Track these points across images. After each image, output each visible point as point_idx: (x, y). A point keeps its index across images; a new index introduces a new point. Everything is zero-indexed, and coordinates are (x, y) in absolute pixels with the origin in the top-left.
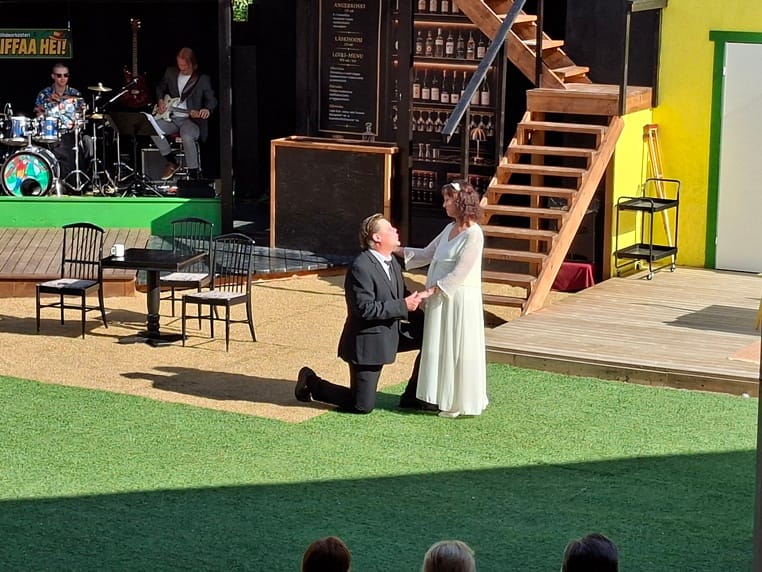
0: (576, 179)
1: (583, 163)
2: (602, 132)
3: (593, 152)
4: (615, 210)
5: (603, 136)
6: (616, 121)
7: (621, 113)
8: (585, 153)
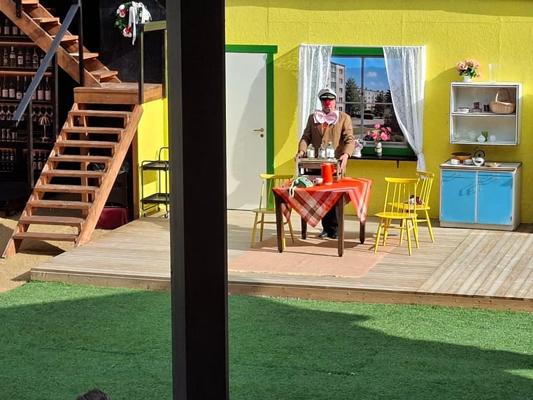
0: (111, 149)
1: (115, 138)
2: (128, 116)
3: (122, 130)
4: (140, 170)
5: (128, 119)
6: (137, 108)
7: (140, 102)
8: (116, 131)
